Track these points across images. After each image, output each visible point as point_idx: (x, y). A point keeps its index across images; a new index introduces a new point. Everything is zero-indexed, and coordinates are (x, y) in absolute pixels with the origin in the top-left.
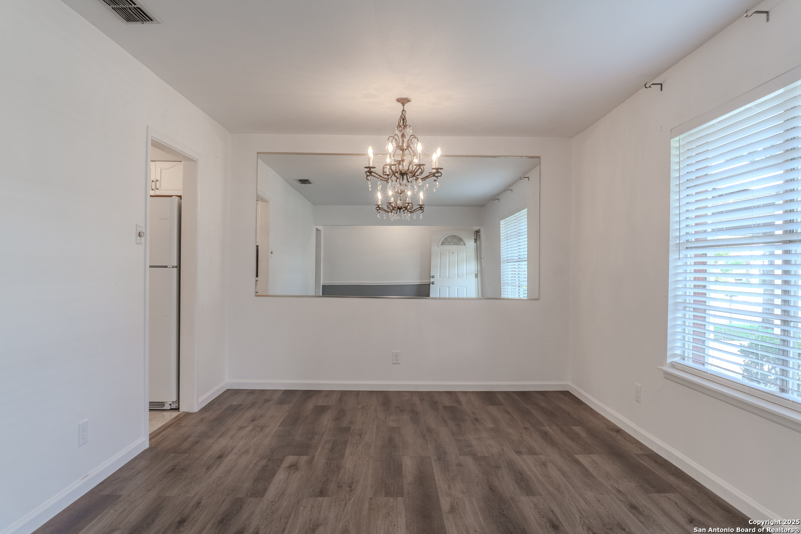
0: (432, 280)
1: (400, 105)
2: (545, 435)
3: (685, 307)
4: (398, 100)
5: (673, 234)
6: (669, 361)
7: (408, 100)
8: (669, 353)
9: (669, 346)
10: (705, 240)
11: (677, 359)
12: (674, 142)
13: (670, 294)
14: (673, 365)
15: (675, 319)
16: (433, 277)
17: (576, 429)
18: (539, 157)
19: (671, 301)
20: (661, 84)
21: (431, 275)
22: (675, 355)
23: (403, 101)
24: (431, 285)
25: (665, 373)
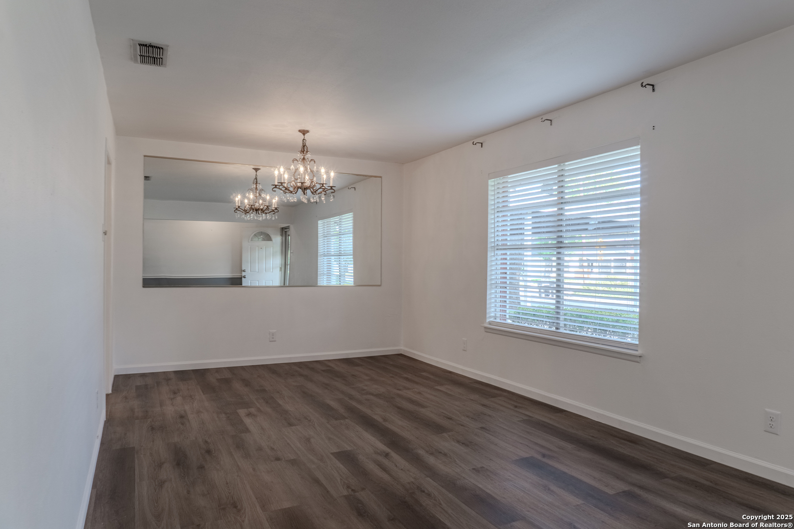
0: (244, 274)
1: (301, 134)
2: (407, 379)
3: (497, 286)
4: (300, 131)
5: (491, 239)
6: (488, 320)
7: (308, 132)
8: (488, 316)
9: (488, 311)
10: (506, 245)
11: (492, 319)
12: (491, 182)
13: (488, 278)
14: (490, 323)
15: (491, 294)
16: (244, 271)
17: (424, 374)
18: (381, 177)
19: (488, 283)
20: (482, 144)
21: (243, 269)
22: (490, 317)
23: (304, 132)
24: (243, 279)
25: (486, 328)
